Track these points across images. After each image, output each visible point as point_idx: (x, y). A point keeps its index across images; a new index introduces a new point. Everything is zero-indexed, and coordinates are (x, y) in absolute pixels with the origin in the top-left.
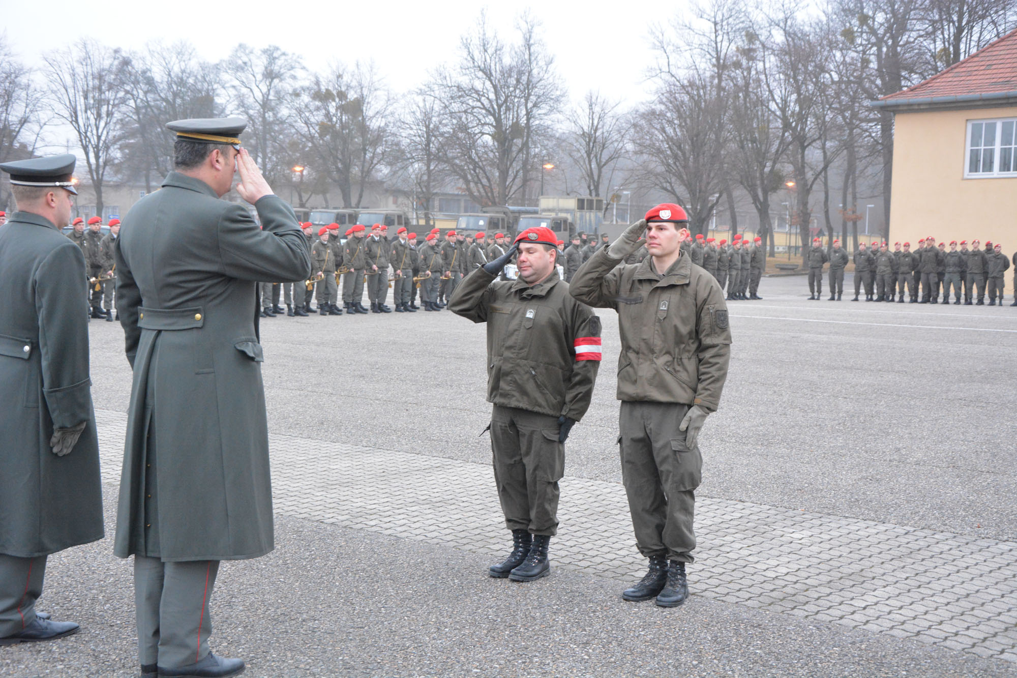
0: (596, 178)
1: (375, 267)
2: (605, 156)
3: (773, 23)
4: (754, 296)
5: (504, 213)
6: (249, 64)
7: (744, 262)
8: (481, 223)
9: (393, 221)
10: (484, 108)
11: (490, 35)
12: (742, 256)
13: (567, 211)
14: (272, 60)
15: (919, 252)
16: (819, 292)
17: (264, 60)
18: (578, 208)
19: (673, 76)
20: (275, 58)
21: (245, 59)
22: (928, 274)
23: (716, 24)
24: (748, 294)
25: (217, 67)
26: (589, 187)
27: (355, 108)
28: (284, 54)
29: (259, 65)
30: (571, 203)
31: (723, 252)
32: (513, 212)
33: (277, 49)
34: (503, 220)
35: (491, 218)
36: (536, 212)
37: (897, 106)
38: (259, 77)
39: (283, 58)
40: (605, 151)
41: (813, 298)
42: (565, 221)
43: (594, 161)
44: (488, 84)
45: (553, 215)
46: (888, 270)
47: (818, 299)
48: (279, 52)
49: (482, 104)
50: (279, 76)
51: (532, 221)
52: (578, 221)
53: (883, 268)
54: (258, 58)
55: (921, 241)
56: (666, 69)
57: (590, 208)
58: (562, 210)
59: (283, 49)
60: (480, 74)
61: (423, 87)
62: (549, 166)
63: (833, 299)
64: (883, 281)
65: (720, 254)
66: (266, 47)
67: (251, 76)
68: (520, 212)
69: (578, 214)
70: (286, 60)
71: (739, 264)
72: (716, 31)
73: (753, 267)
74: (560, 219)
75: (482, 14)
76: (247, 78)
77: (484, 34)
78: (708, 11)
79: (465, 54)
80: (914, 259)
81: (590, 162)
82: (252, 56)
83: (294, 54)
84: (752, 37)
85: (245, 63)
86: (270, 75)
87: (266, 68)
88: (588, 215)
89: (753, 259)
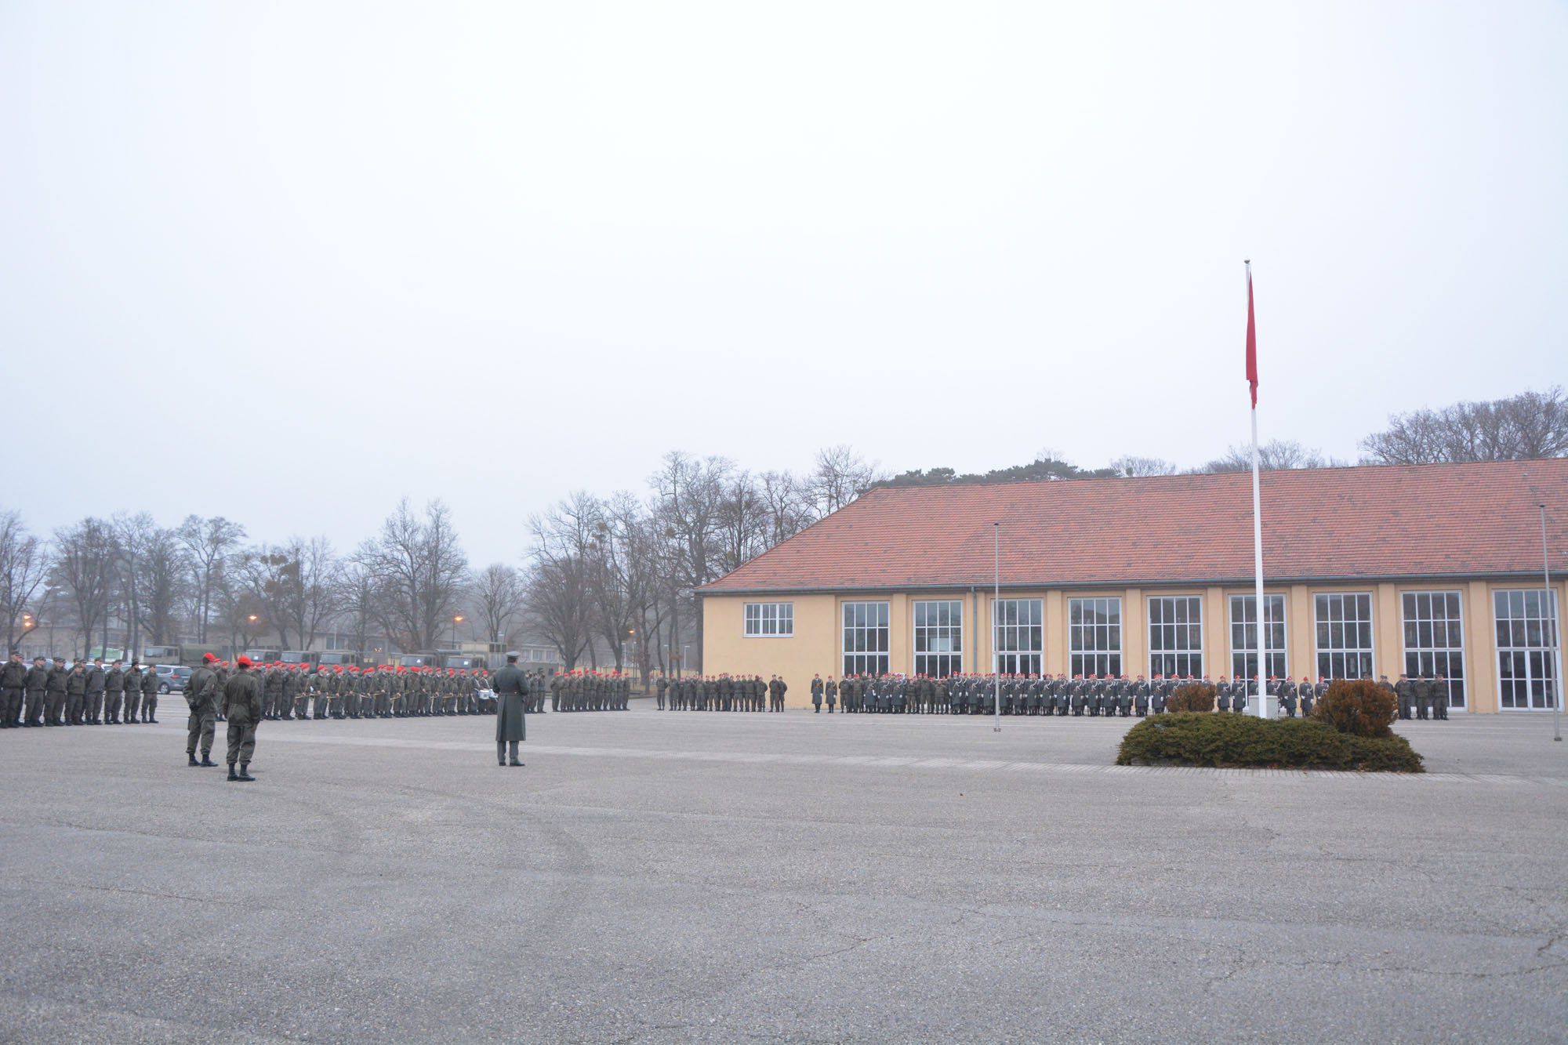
0: (495, 628)
1: (424, 690)
2: (502, 612)
3: (617, 517)
4: (625, 709)
5: (435, 654)
6: (197, 531)
7: (618, 687)
8: (419, 661)
9: (348, 659)
10: (403, 573)
11: (408, 518)
12: (618, 684)
13: (482, 653)
14: (218, 528)
15: (719, 681)
16: (664, 705)
17: (211, 528)
18: (491, 651)
19: (547, 553)
20: (220, 527)
21: (195, 527)
22: (724, 695)
23: (578, 518)
24: (622, 708)
25: (170, 534)
26: (491, 634)
27: (294, 569)
28: (228, 524)
29: (206, 532)
30: (485, 648)
31: (607, 681)
32: (441, 653)
33: (222, 519)
34: (434, 659)
35: (426, 658)
36: (459, 654)
37: (704, 593)
38: (206, 542)
39: (227, 527)
40: (503, 608)
41: (660, 709)
42: (481, 660)
43: (494, 618)
44: (406, 555)
45: (472, 656)
46: (703, 691)
47: (663, 710)
48: (224, 523)
49: (402, 570)
50: (223, 541)
51: (456, 660)
52: (490, 660)
53: (700, 691)
54: (206, 526)
55: (720, 675)
56: (543, 549)
57: (498, 651)
58: (478, 653)
59: (227, 520)
60: (400, 547)
61: (356, 556)
62: (458, 619)
63: (672, 709)
64: (700, 698)
65: (606, 683)
66: (213, 518)
67: (199, 541)
68: (445, 653)
69: (490, 655)
70: (229, 529)
71: (616, 690)
72: (579, 523)
73: (624, 691)
74: (478, 659)
75: (403, 504)
76: (195, 542)
77: (405, 518)
78: (573, 509)
79: (389, 532)
80: (717, 686)
81: (491, 617)
82: (201, 525)
83: (236, 524)
84: (603, 527)
85: (195, 530)
86: (216, 541)
87: (212, 534)
88: (496, 655)
89: (625, 685)
